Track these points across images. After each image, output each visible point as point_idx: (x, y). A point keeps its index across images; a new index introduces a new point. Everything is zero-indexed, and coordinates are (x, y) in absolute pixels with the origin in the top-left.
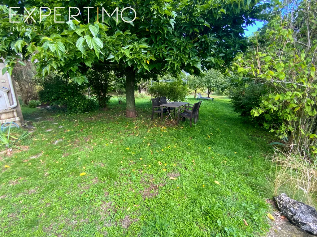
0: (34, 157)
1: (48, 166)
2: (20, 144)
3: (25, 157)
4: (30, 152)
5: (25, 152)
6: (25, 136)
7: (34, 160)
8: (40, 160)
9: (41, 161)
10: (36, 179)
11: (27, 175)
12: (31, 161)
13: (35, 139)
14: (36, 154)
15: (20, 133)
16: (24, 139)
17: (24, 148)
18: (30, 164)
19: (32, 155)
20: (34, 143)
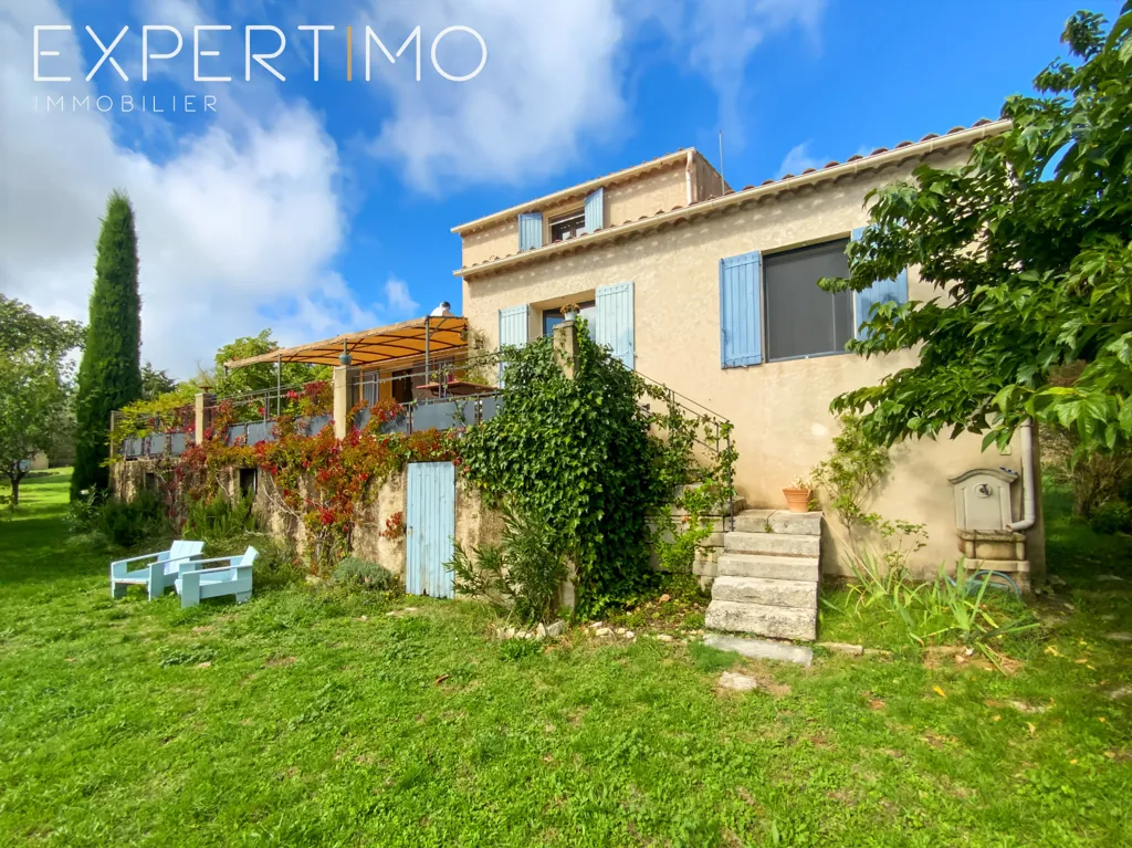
0: (1019, 706)
1: (1039, 756)
2: (1002, 646)
3: (994, 692)
4: (1015, 684)
5: (1004, 677)
6: (1022, 628)
7: (1013, 713)
8: (1029, 724)
9: (1033, 728)
10: (986, 769)
11: (970, 743)
12: (1003, 711)
13: (1052, 650)
14: (1031, 699)
15: (1012, 613)
16: (1018, 635)
17: (1007, 665)
18: (997, 718)
19: (1017, 696)
20: (1041, 660)
